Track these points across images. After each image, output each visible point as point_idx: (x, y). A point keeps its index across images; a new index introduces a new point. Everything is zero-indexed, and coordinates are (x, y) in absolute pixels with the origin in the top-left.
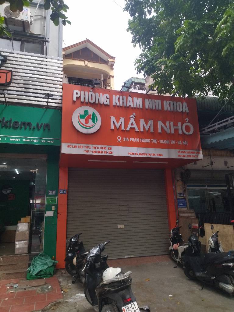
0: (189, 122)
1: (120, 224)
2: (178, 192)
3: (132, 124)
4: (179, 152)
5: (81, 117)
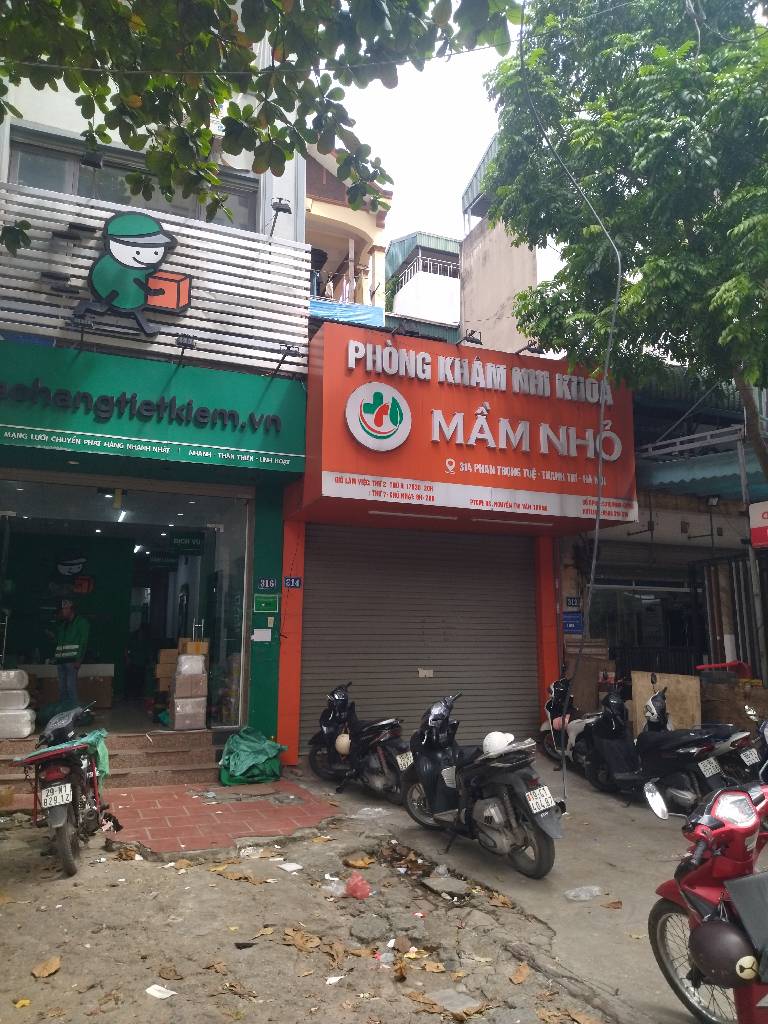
0: (611, 430)
1: (425, 667)
2: (565, 594)
3: (481, 431)
4: (585, 502)
5: (367, 408)
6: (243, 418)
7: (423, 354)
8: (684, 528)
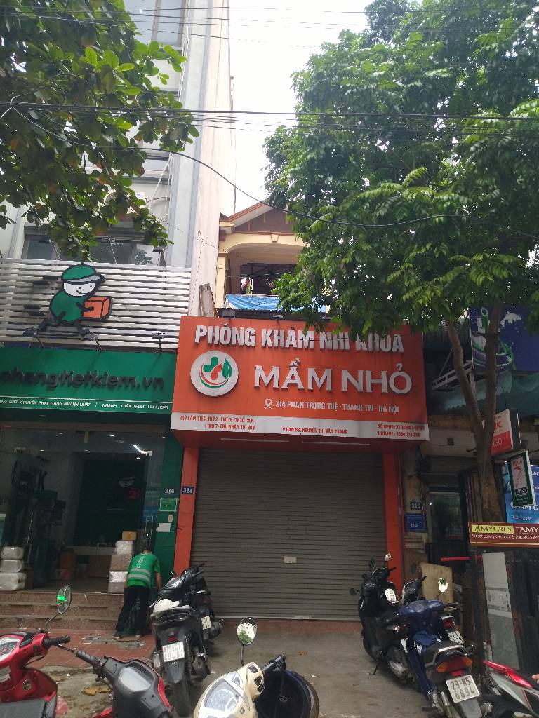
0: (403, 370)
1: (290, 554)
2: (409, 500)
3: (293, 377)
4: (380, 426)
5: (207, 368)
6: (138, 381)
7: (249, 329)
8: (450, 441)
